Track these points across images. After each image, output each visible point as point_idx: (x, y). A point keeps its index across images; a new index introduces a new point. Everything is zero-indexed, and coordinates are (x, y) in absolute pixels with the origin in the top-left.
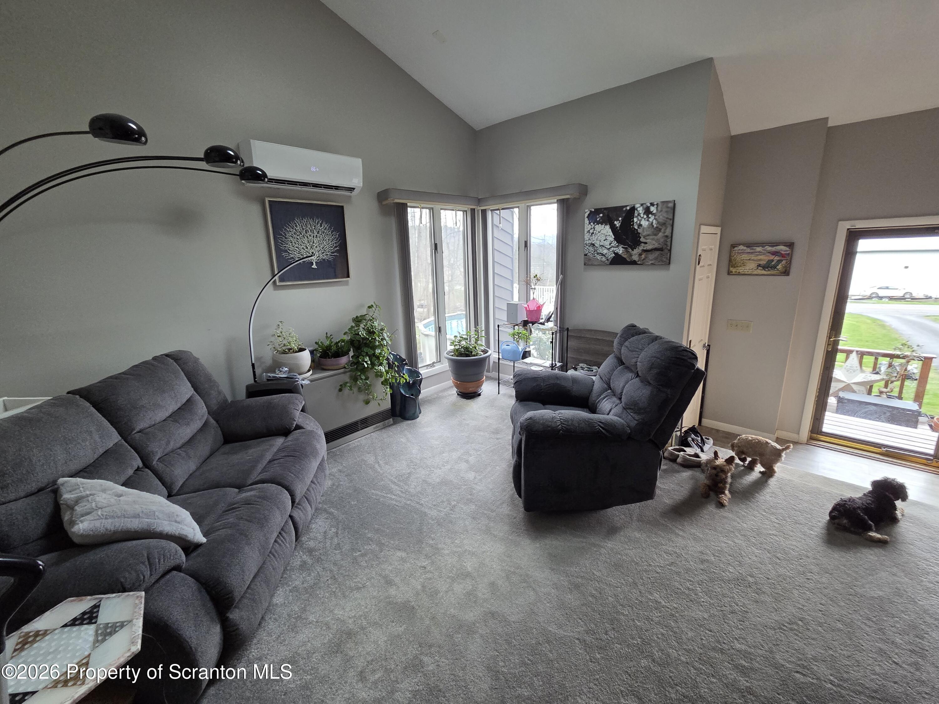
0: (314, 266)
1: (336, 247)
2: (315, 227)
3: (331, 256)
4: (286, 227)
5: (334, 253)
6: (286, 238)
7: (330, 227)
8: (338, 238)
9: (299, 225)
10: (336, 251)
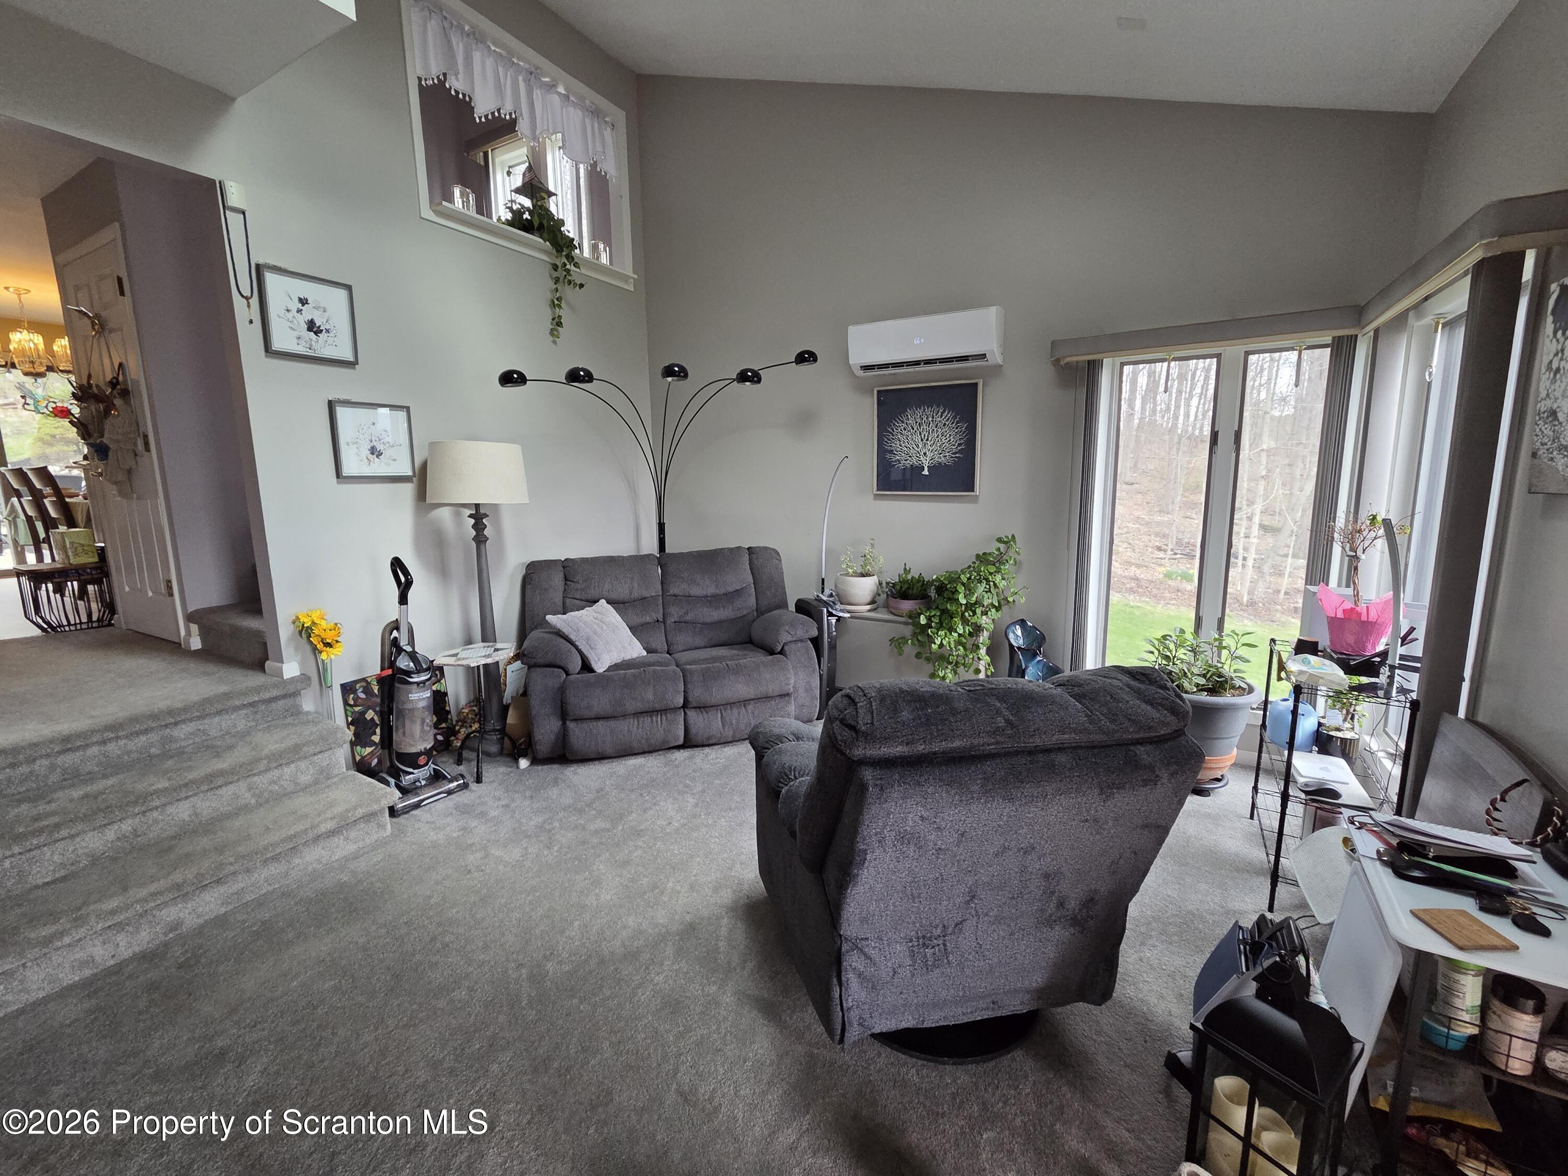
0: (926, 472)
1: (960, 445)
2: (933, 418)
3: (952, 457)
4: (895, 420)
5: (955, 453)
6: (893, 435)
7: (955, 417)
8: (964, 432)
9: (912, 417)
10: (960, 452)
